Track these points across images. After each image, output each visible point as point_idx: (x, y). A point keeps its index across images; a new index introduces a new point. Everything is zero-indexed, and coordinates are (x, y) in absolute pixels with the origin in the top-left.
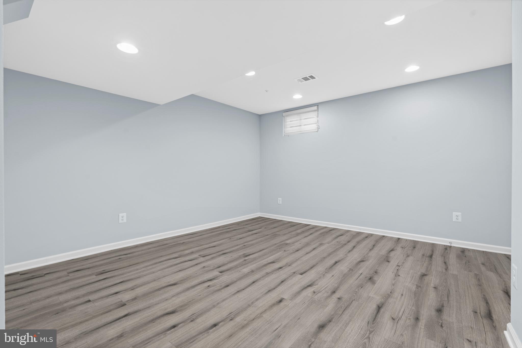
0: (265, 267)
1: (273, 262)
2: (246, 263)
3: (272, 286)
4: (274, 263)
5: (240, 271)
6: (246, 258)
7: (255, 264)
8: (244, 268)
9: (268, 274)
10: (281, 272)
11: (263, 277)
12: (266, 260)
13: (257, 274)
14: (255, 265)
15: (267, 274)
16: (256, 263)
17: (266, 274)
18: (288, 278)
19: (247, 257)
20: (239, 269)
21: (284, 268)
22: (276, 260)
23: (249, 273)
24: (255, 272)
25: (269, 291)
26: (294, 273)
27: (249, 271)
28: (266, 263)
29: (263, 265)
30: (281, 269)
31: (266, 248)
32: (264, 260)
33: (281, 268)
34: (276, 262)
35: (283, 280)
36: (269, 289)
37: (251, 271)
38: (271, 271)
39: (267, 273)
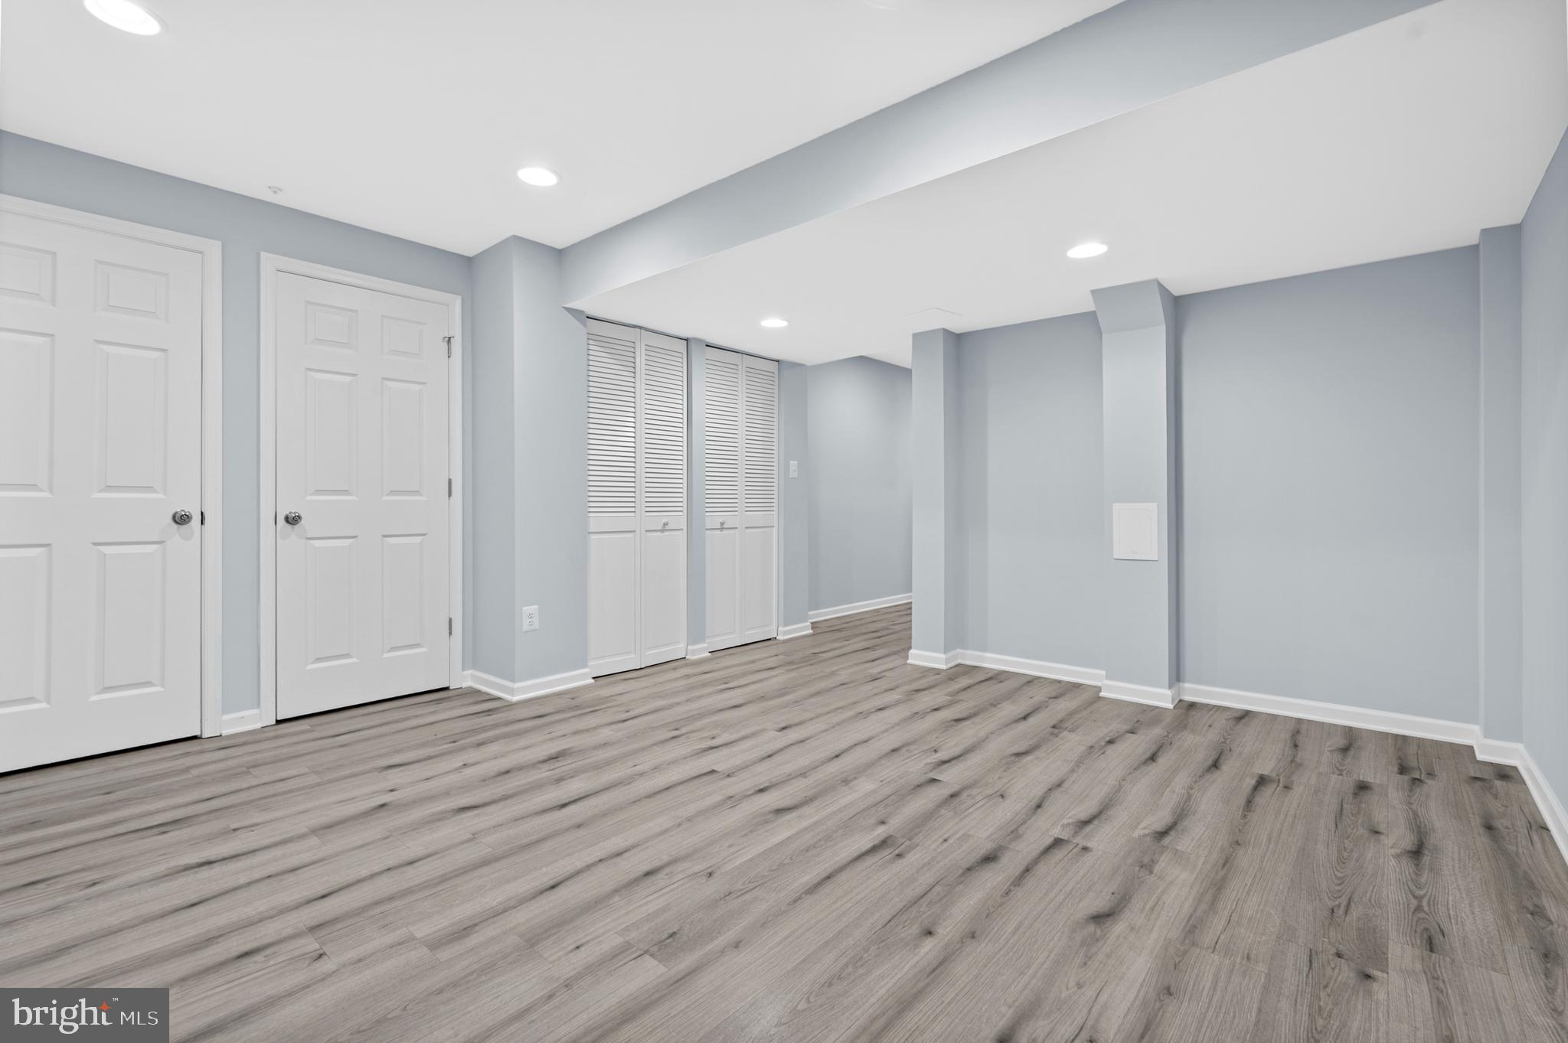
0: (810, 793)
1: (780, 811)
2: (873, 810)
3: (796, 749)
4: (780, 807)
5: (881, 784)
6: (881, 832)
7: (844, 804)
8: (874, 792)
9: (801, 774)
10: (762, 780)
11: (815, 767)
12: (805, 824)
13: (832, 773)
14: (844, 801)
15: (805, 773)
16: (840, 811)
17: (808, 774)
18: (754, 763)
19: (881, 838)
20: (887, 791)
21: (752, 792)
22: (767, 822)
23: (855, 778)
24: (837, 781)
25: (802, 741)
26: (729, 776)
27: (856, 782)
28: (805, 810)
29: (816, 803)
30: (762, 787)
31: (800, 898)
32: (813, 820)
33: (761, 791)
34: (771, 812)
35: (768, 759)
36: (802, 744)
37: (850, 781)
38: (794, 781)
39: (806, 777)
